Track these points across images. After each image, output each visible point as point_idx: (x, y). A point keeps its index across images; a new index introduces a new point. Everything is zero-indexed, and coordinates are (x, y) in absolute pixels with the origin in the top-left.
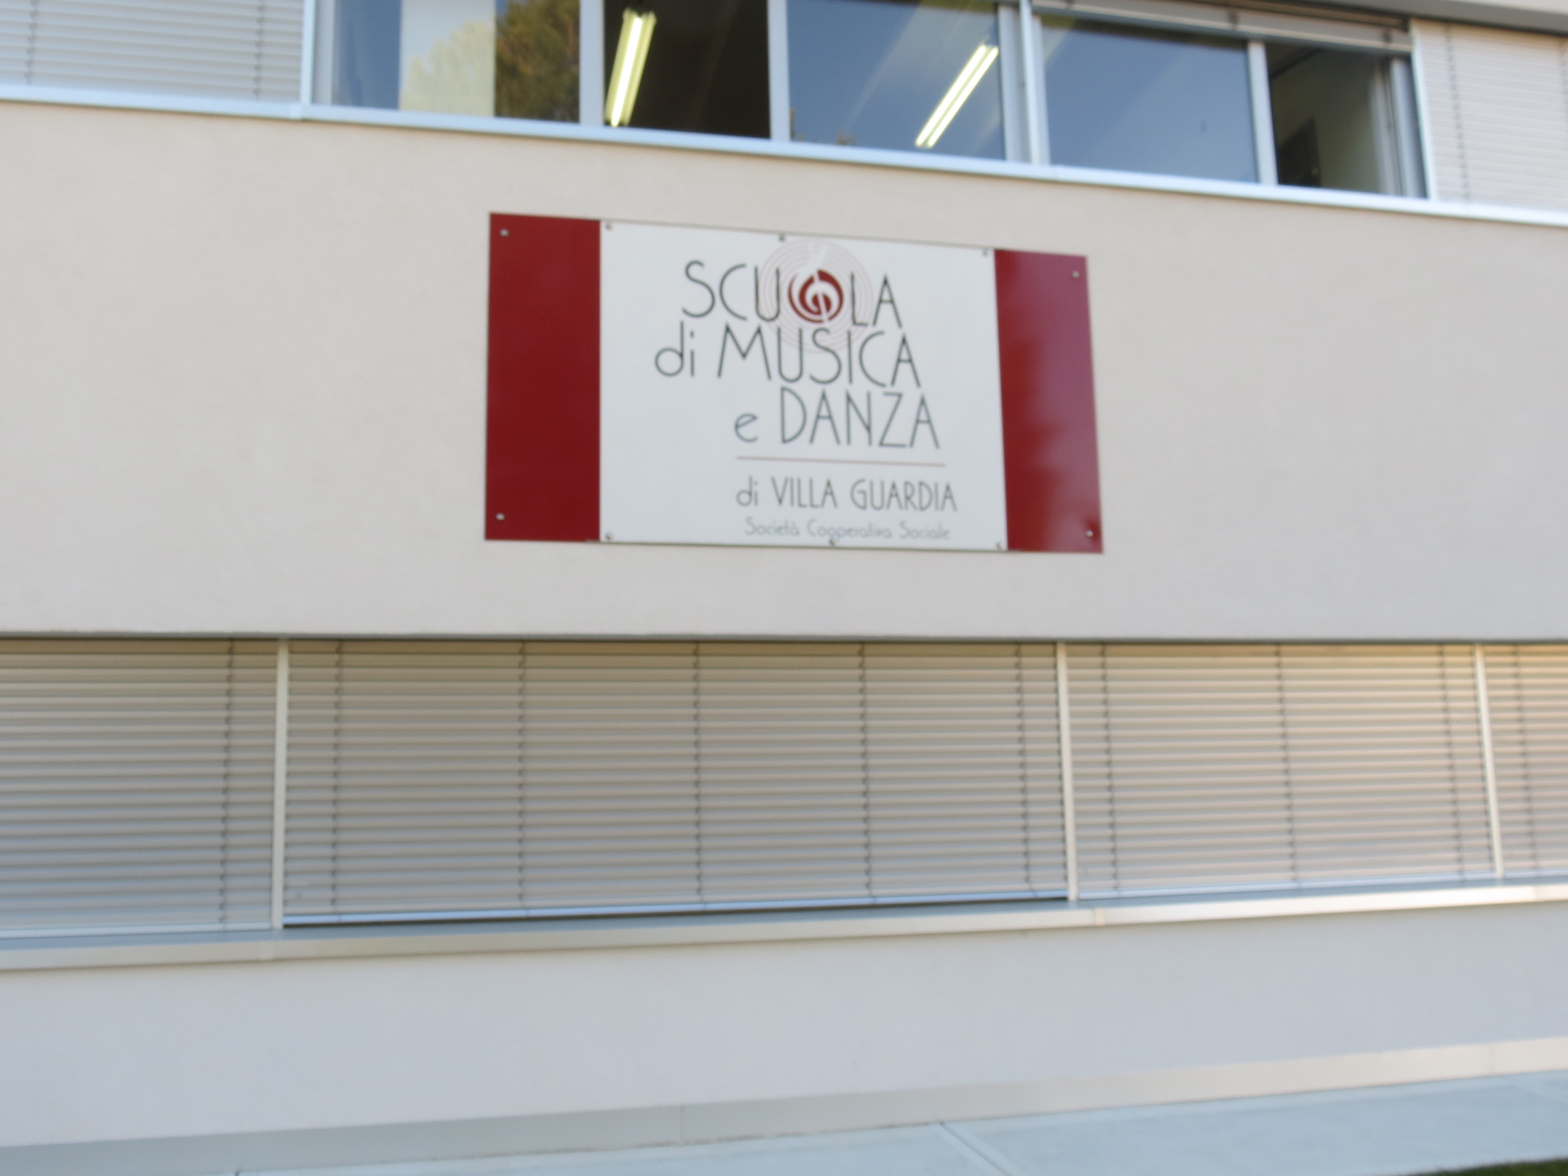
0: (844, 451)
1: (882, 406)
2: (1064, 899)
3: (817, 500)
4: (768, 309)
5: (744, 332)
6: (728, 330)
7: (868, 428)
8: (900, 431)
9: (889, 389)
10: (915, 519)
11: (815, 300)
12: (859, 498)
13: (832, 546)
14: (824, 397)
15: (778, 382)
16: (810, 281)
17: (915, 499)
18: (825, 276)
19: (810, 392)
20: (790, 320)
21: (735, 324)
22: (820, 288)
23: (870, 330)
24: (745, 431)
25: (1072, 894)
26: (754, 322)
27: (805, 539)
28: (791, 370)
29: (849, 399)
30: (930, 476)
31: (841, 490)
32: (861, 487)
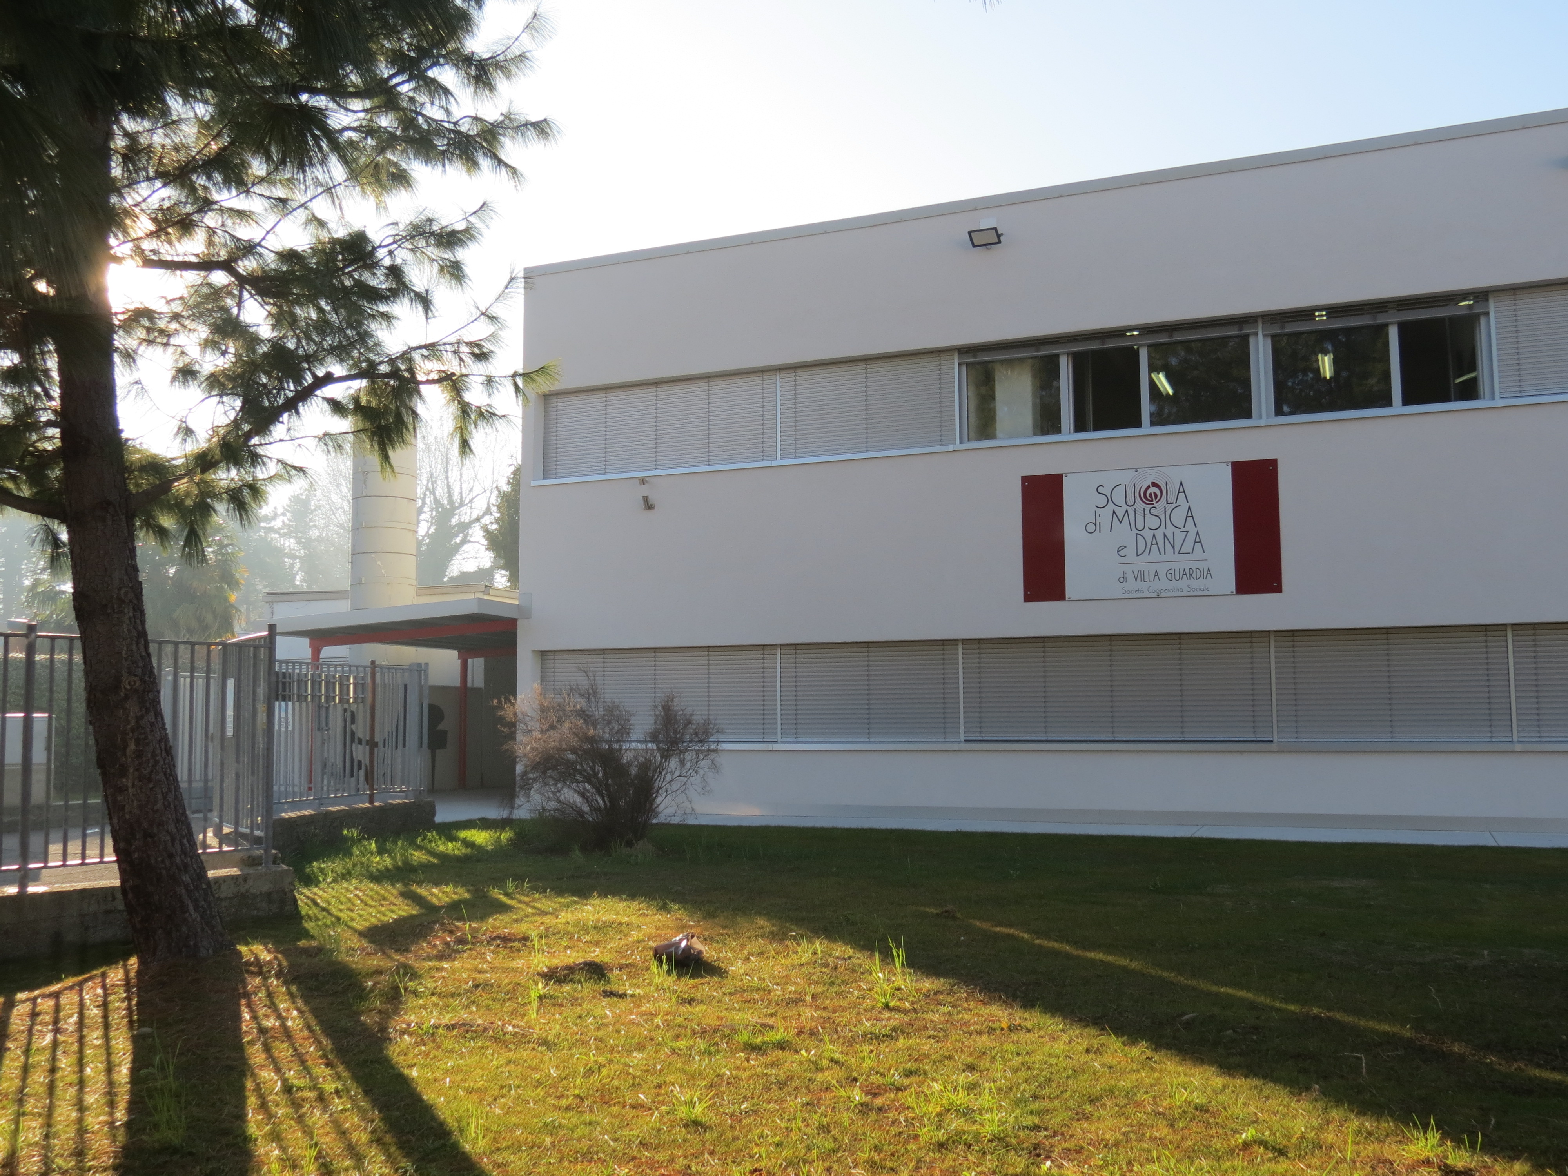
0: (1163, 558)
1: (1180, 537)
2: (1272, 741)
3: (1152, 578)
4: (1130, 502)
5: (1120, 512)
6: (1114, 512)
7: (1173, 547)
8: (1187, 548)
9: (1183, 529)
10: (1194, 583)
11: (1150, 495)
12: (1170, 577)
13: (1158, 597)
14: (1154, 536)
15: (1135, 531)
16: (1148, 487)
17: (1194, 575)
18: (1155, 485)
19: (1148, 534)
20: (1140, 505)
21: (1117, 509)
22: (1153, 490)
23: (1174, 505)
24: (1121, 553)
25: (1275, 739)
26: (1125, 507)
27: (1147, 595)
28: (1140, 527)
29: (1165, 535)
30: (1201, 565)
31: (1162, 574)
32: (1170, 572)
